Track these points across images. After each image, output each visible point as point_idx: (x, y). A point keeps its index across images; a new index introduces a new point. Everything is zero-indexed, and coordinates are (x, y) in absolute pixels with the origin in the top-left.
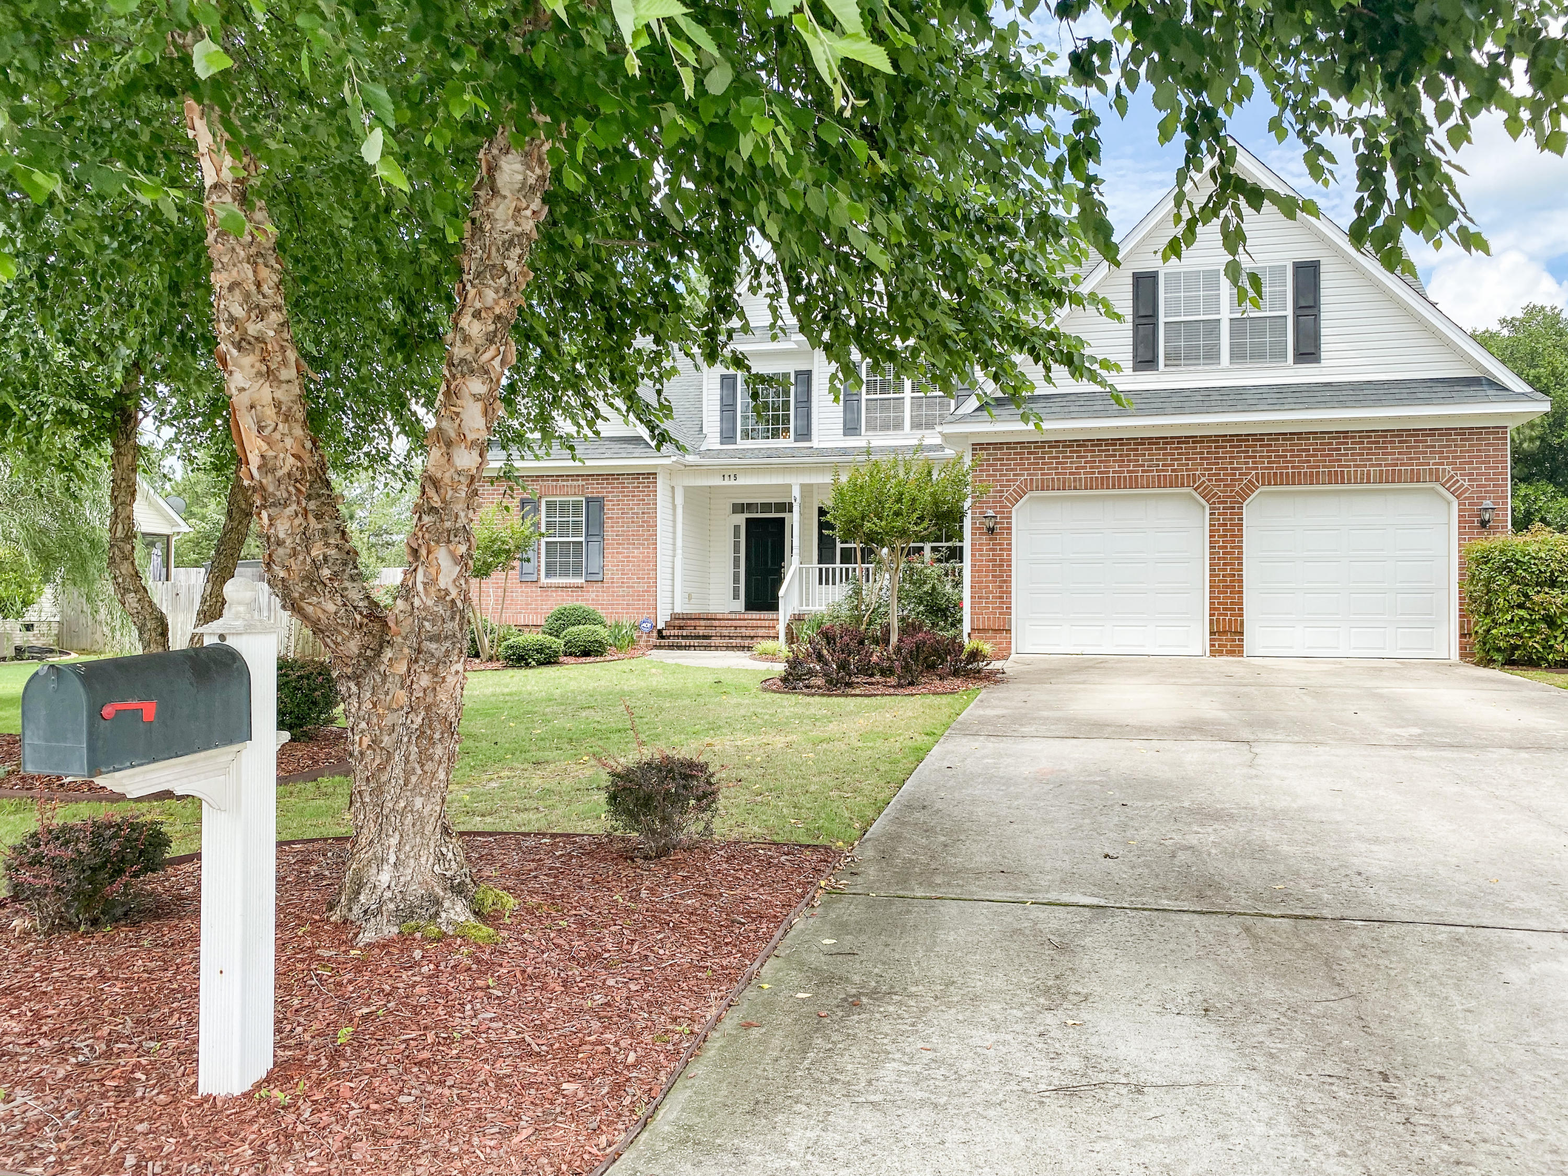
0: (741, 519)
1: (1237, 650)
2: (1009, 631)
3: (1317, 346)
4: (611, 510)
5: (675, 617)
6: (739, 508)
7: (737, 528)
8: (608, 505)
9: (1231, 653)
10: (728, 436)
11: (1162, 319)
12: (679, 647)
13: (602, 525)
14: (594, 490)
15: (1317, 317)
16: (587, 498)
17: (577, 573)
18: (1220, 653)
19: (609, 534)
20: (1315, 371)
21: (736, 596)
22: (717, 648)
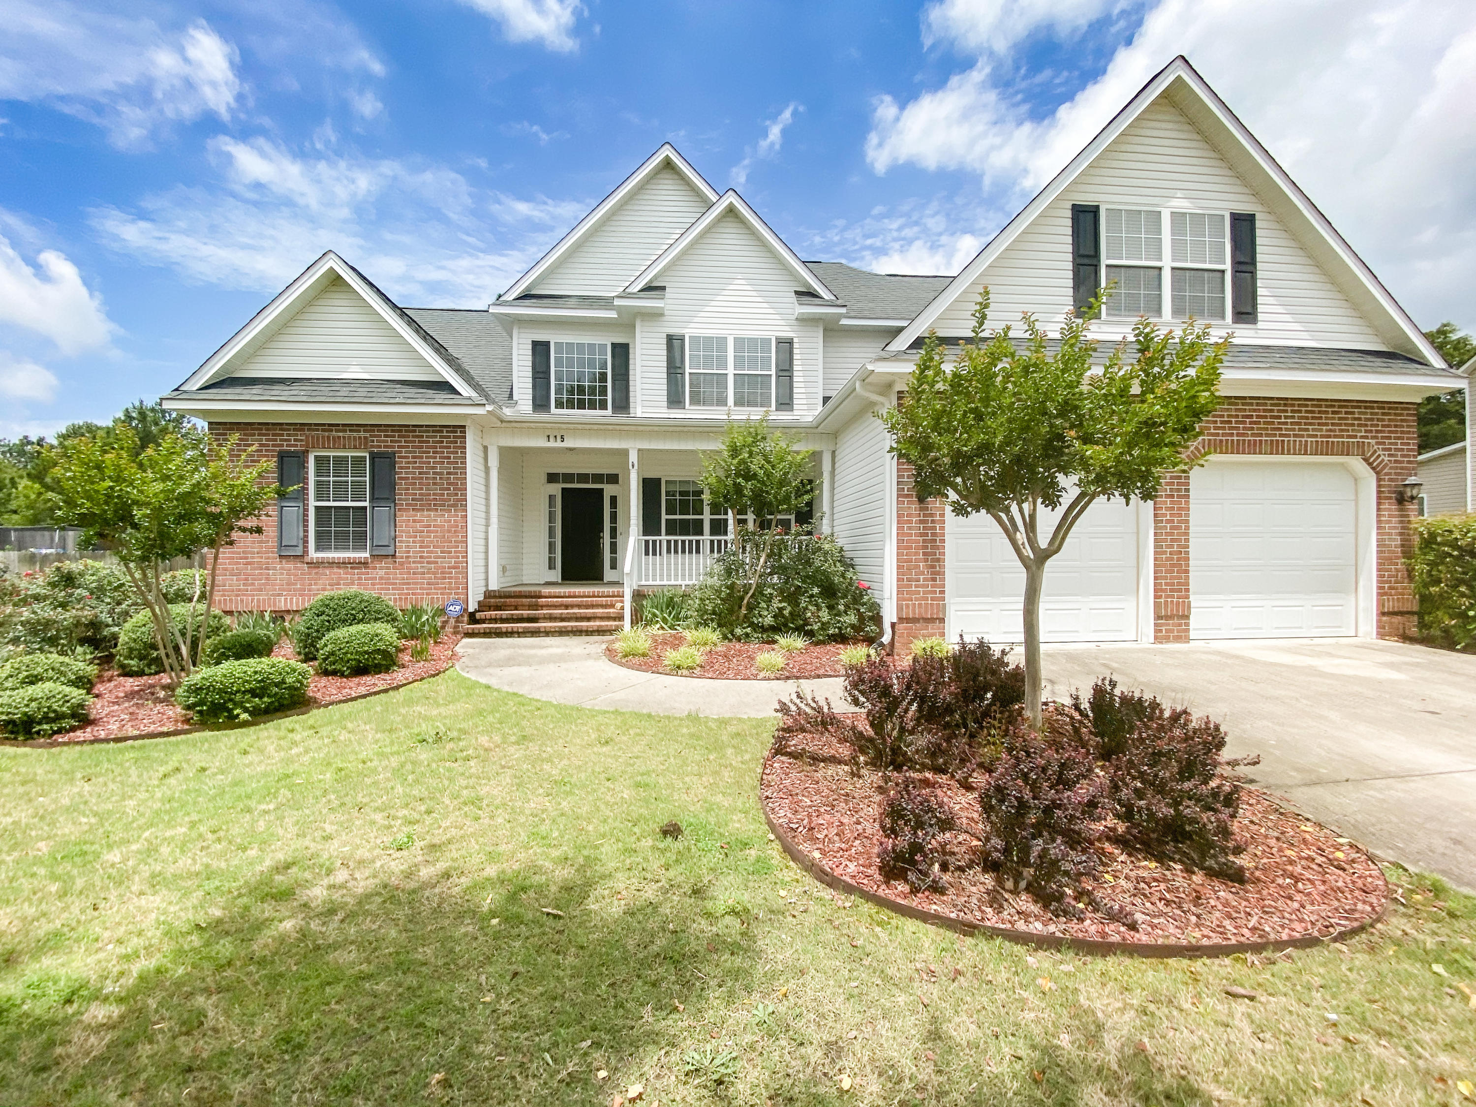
0: (556, 489)
1: (1183, 636)
2: (942, 620)
3: (1254, 305)
4: (405, 469)
5: (488, 594)
6: (552, 478)
7: (551, 498)
8: (401, 463)
9: (1178, 639)
10: (540, 403)
11: (1104, 261)
12: (499, 634)
13: (392, 486)
14: (381, 444)
15: (1253, 273)
16: (371, 453)
17: (360, 541)
18: (1167, 639)
19: (402, 496)
20: (1251, 333)
21: (551, 566)
22: (547, 633)
